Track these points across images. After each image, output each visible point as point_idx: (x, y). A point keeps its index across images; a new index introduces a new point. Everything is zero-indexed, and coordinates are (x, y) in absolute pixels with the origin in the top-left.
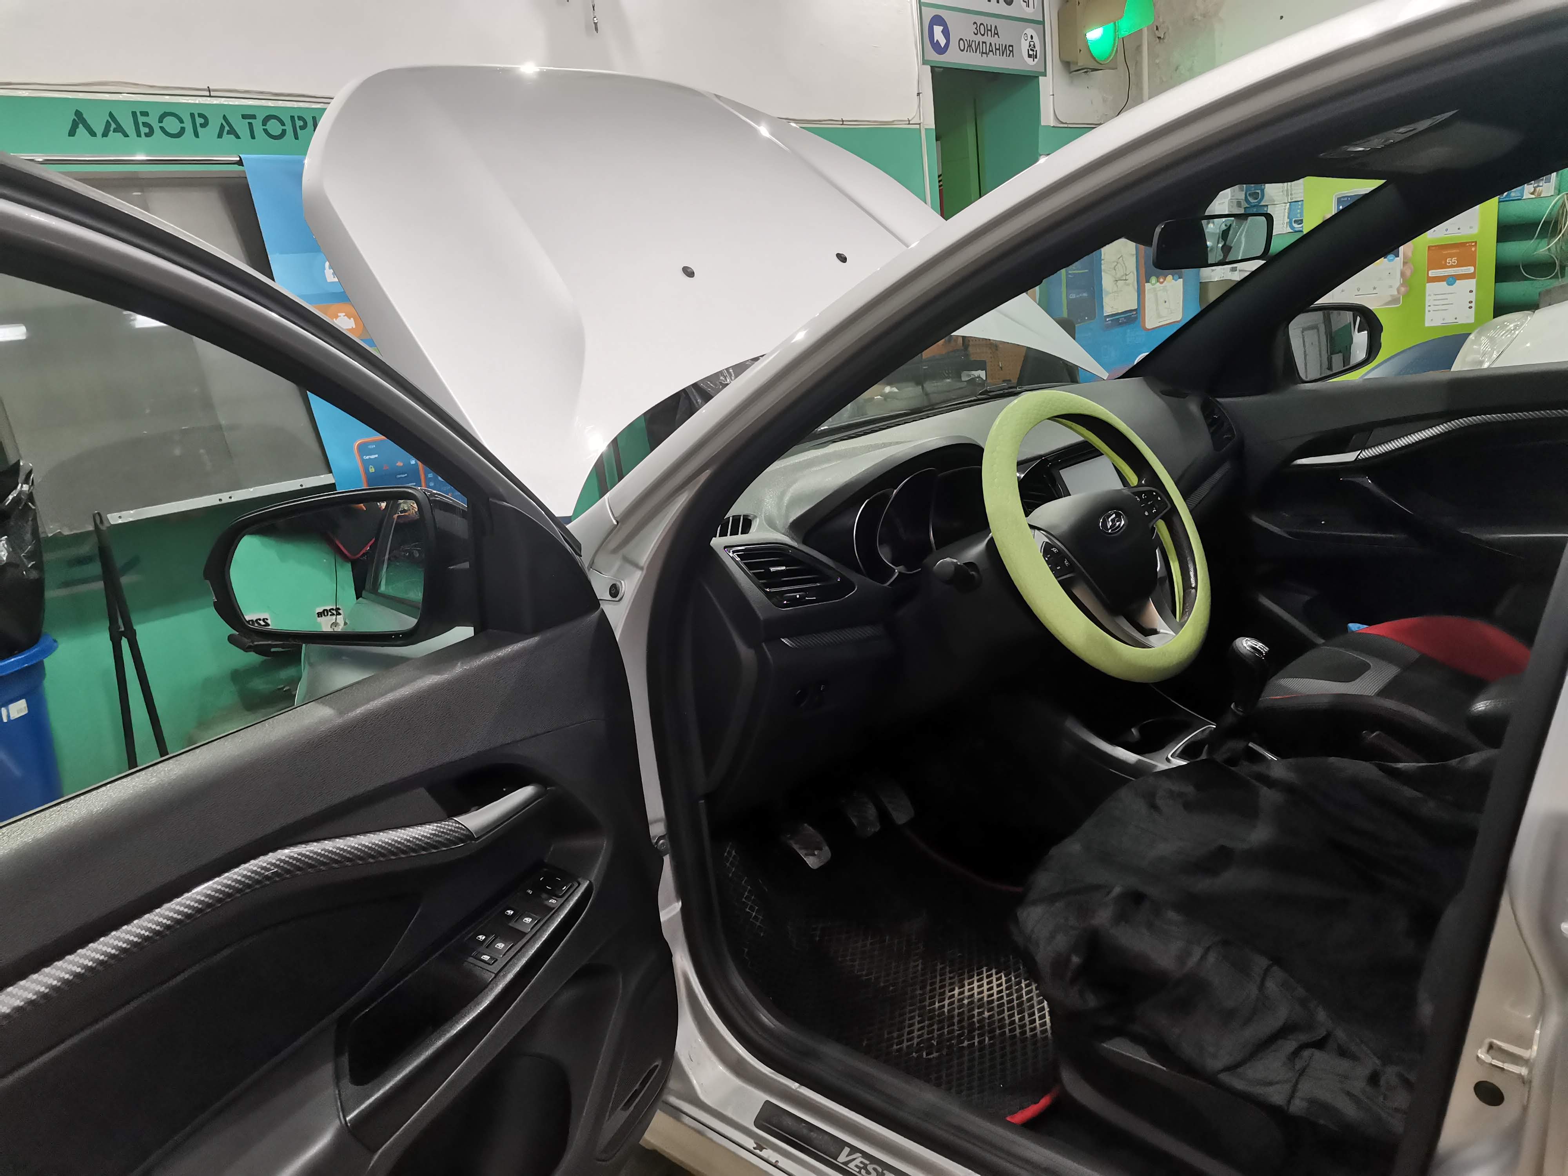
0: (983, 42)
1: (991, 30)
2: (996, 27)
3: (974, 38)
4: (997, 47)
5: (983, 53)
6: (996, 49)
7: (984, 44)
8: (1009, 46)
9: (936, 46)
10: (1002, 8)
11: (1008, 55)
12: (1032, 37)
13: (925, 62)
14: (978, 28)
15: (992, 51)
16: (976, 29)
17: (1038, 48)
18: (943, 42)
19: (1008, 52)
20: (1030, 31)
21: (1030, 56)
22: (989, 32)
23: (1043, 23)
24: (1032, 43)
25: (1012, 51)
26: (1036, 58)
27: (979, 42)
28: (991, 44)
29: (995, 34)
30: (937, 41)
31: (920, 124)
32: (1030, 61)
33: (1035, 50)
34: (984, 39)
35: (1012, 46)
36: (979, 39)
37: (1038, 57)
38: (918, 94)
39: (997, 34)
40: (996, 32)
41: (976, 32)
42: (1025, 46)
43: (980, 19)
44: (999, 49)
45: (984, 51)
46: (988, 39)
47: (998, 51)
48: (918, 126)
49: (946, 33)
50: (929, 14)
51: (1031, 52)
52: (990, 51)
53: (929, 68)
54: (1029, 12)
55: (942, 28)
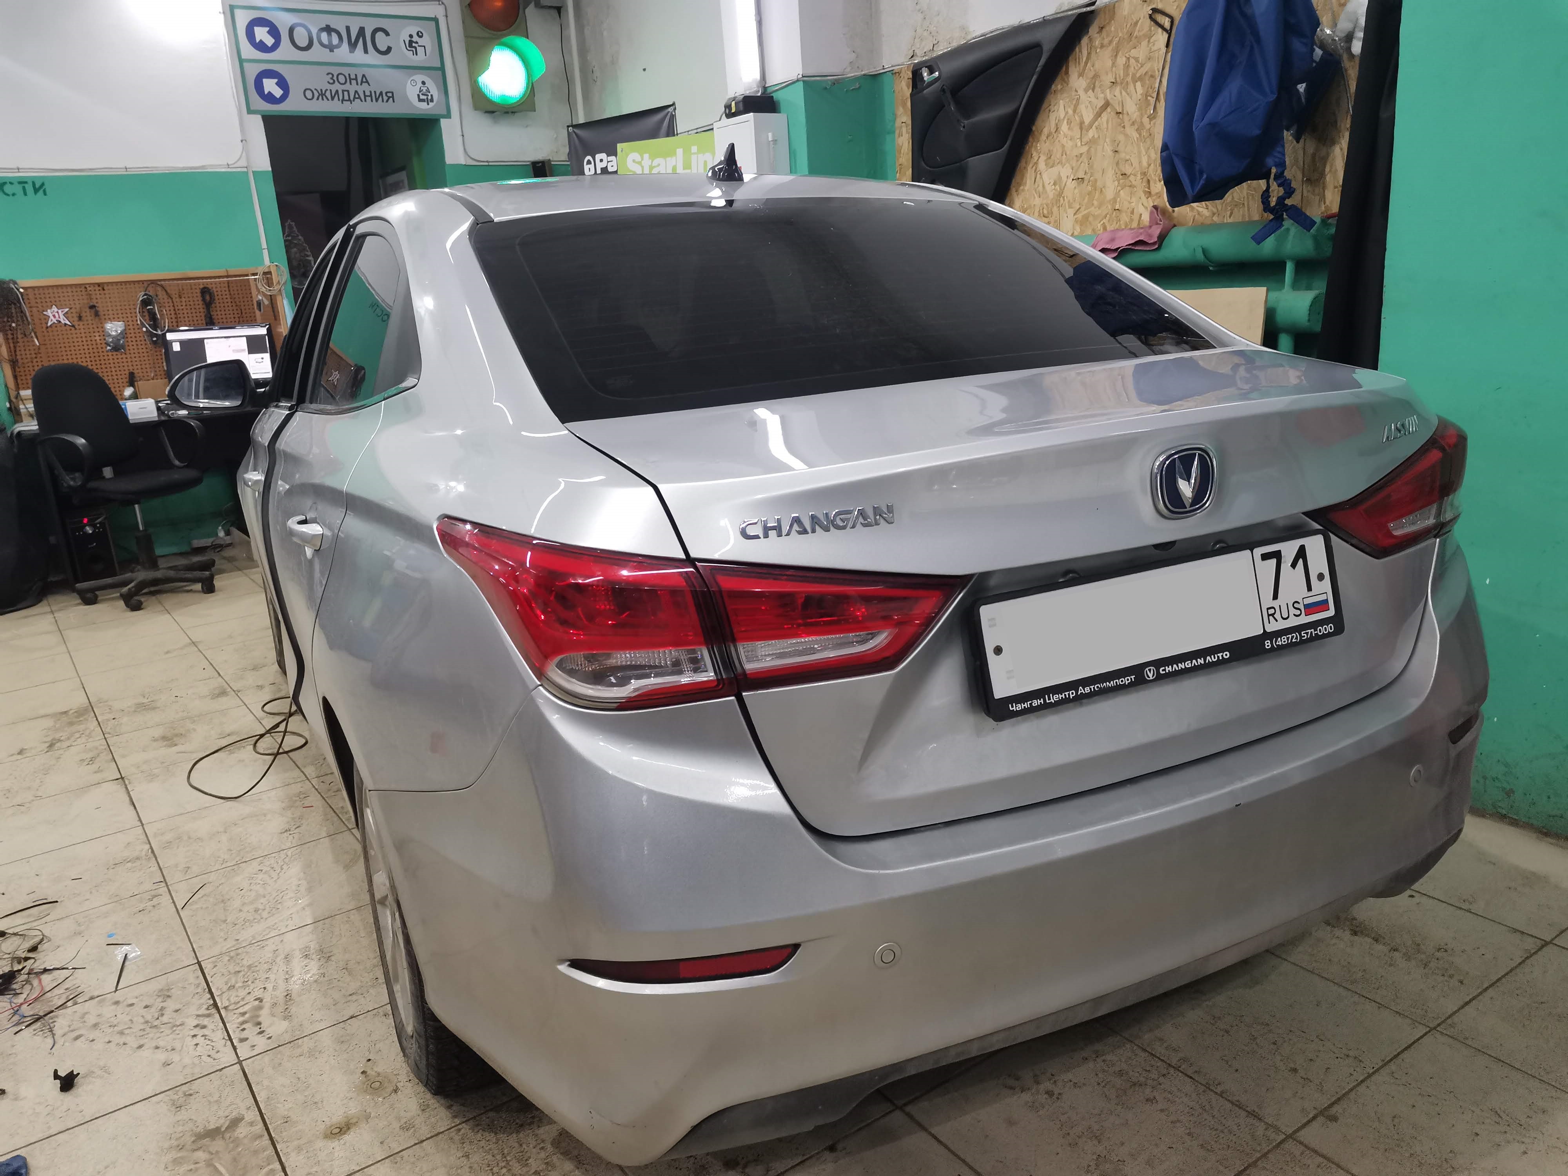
0: (343, 91)
1: (356, 79)
2: (364, 76)
3: (329, 87)
4: (368, 93)
5: (343, 100)
6: (365, 96)
7: (346, 93)
8: (386, 93)
9: (269, 98)
10: (372, 58)
11: (385, 100)
12: (423, 83)
13: (250, 111)
14: (335, 78)
15: (359, 98)
16: (332, 78)
17: (434, 92)
18: (278, 92)
19: (385, 98)
20: (419, 78)
21: (420, 100)
22: (354, 82)
23: (442, 69)
24: (424, 89)
25: (393, 97)
26: (432, 100)
27: (337, 91)
28: (356, 92)
29: (362, 82)
30: (269, 92)
31: (246, 167)
32: (423, 105)
33: (429, 94)
34: (347, 87)
35: (392, 93)
36: (336, 87)
37: (435, 98)
38: (242, 141)
39: (367, 82)
40: (364, 80)
41: (332, 81)
42: (412, 92)
43: (335, 70)
44: (371, 96)
45: (346, 97)
46: (352, 88)
47: (368, 99)
48: (245, 170)
49: (283, 83)
50: (252, 71)
51: (422, 97)
52: (355, 98)
53: (259, 118)
54: (420, 59)
55: (276, 80)
